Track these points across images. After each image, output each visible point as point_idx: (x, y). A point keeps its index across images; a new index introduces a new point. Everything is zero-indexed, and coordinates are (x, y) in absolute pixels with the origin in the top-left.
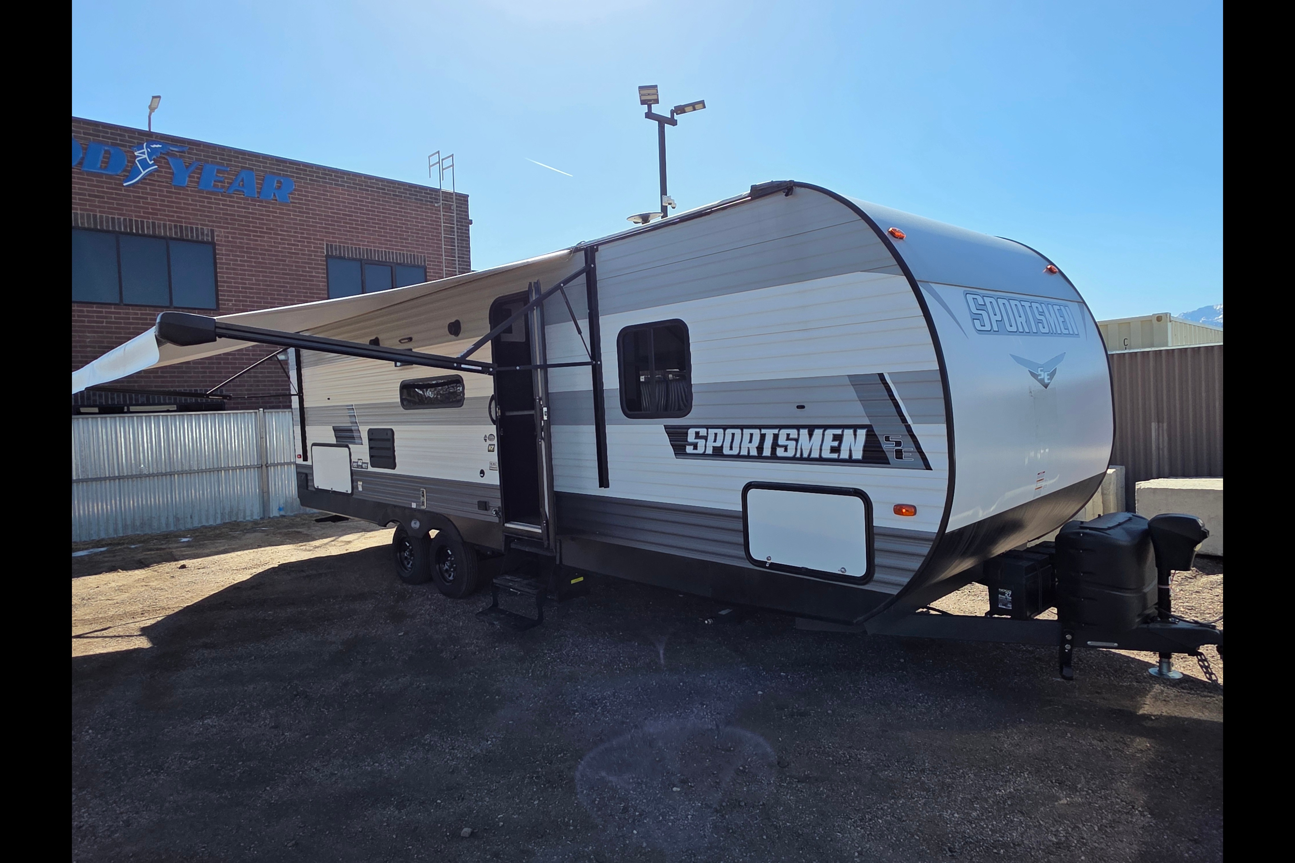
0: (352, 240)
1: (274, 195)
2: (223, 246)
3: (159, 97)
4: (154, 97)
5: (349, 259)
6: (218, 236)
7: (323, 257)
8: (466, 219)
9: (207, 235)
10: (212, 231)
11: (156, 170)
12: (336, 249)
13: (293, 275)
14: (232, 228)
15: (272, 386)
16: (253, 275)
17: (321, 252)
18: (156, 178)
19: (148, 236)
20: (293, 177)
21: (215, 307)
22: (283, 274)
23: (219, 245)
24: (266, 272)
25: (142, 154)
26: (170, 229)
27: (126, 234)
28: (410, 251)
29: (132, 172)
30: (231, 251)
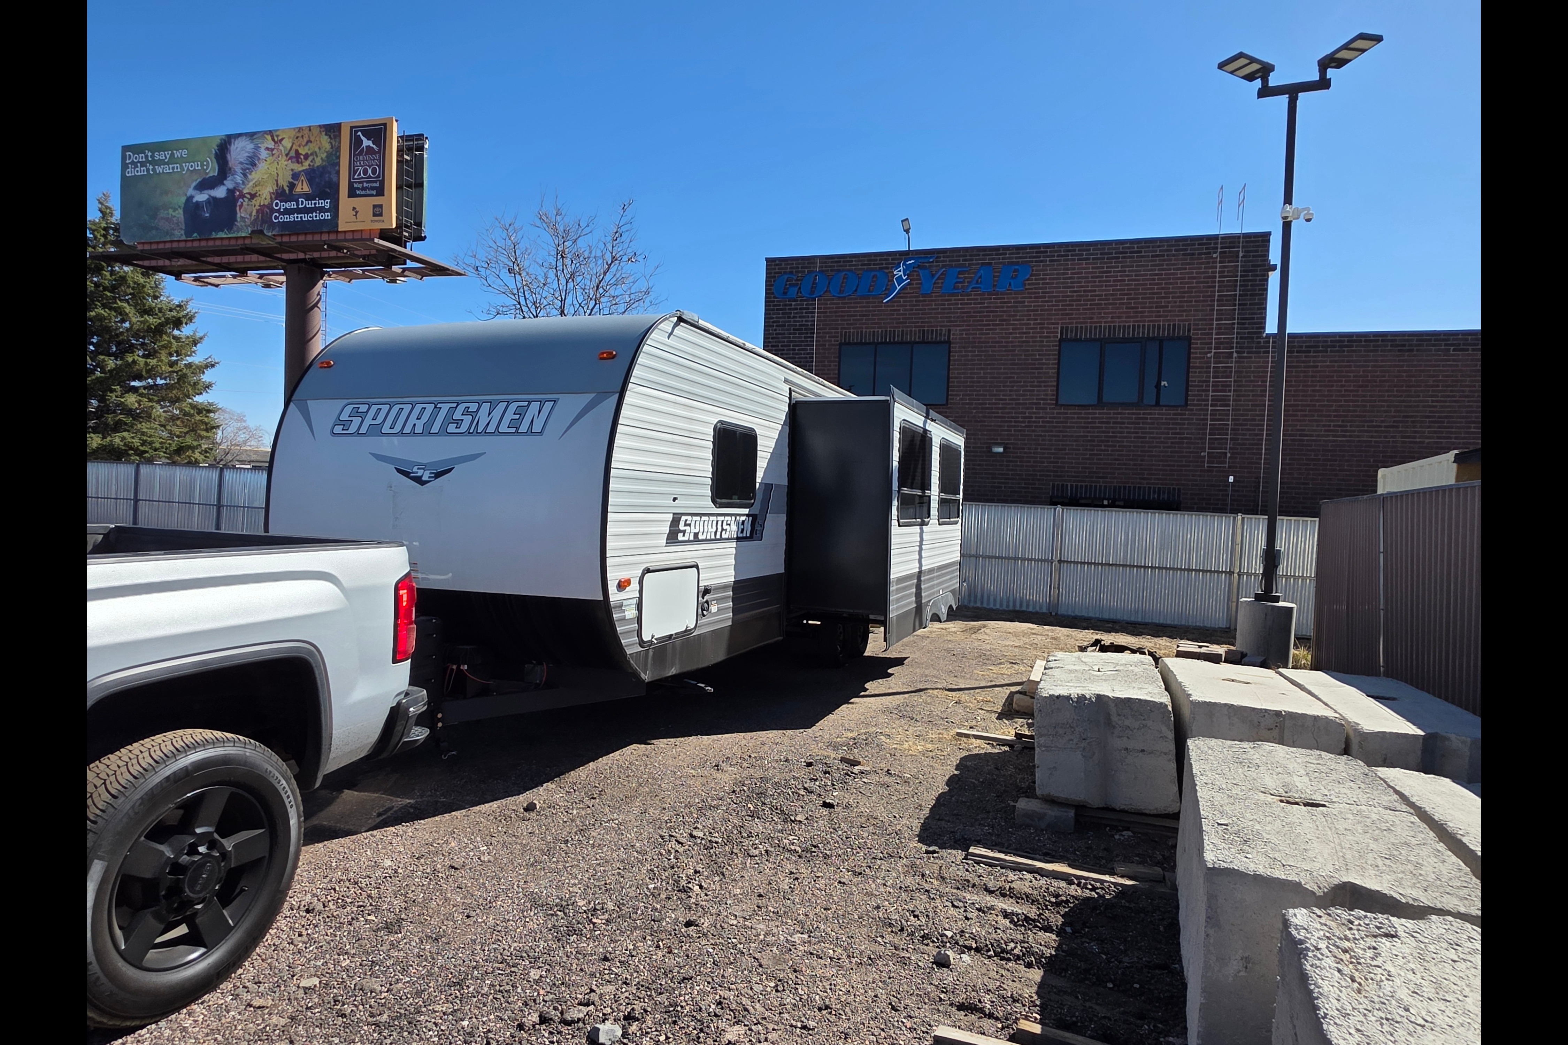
0: (1092, 318)
1: (1010, 284)
2: (957, 343)
3: (907, 219)
4: (902, 221)
5: (1086, 340)
6: (954, 334)
7: (1055, 341)
8: (1264, 265)
9: (945, 335)
10: (949, 331)
11: (908, 284)
12: (1072, 332)
13: (1021, 364)
14: (967, 326)
15: (988, 478)
16: (981, 369)
17: (1054, 337)
18: (908, 291)
19: (898, 343)
20: (1032, 262)
21: (945, 402)
22: (1012, 364)
23: (954, 343)
24: (994, 364)
25: (899, 272)
26: (915, 334)
27: (882, 343)
28: (1169, 321)
29: (890, 288)
30: (964, 347)
